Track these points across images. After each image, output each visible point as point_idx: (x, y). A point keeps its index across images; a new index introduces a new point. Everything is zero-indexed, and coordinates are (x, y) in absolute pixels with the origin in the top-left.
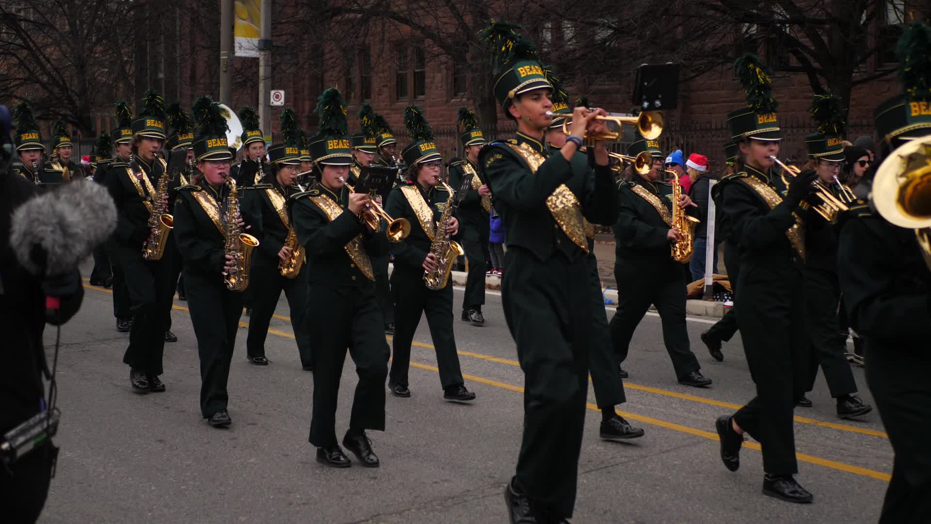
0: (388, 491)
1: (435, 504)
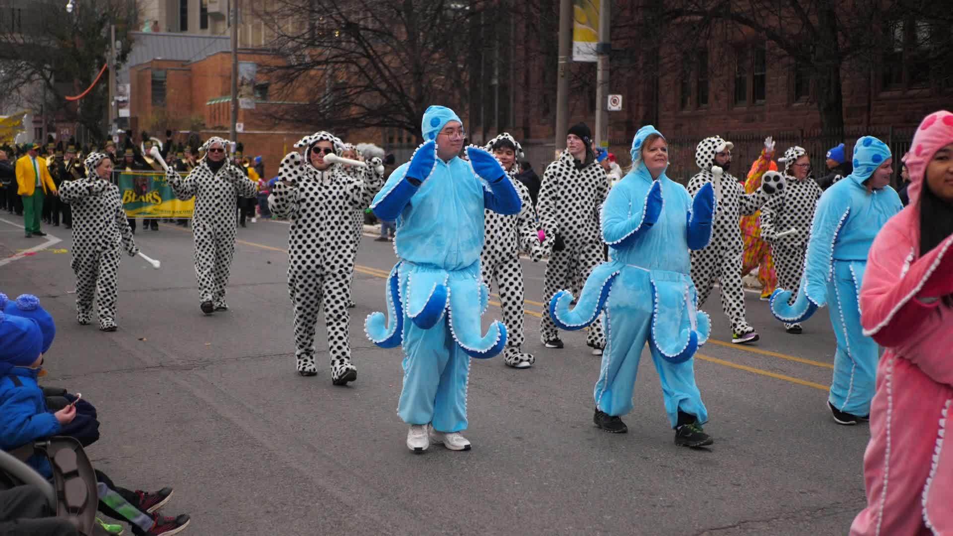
0: (753, 498)
1: (803, 513)
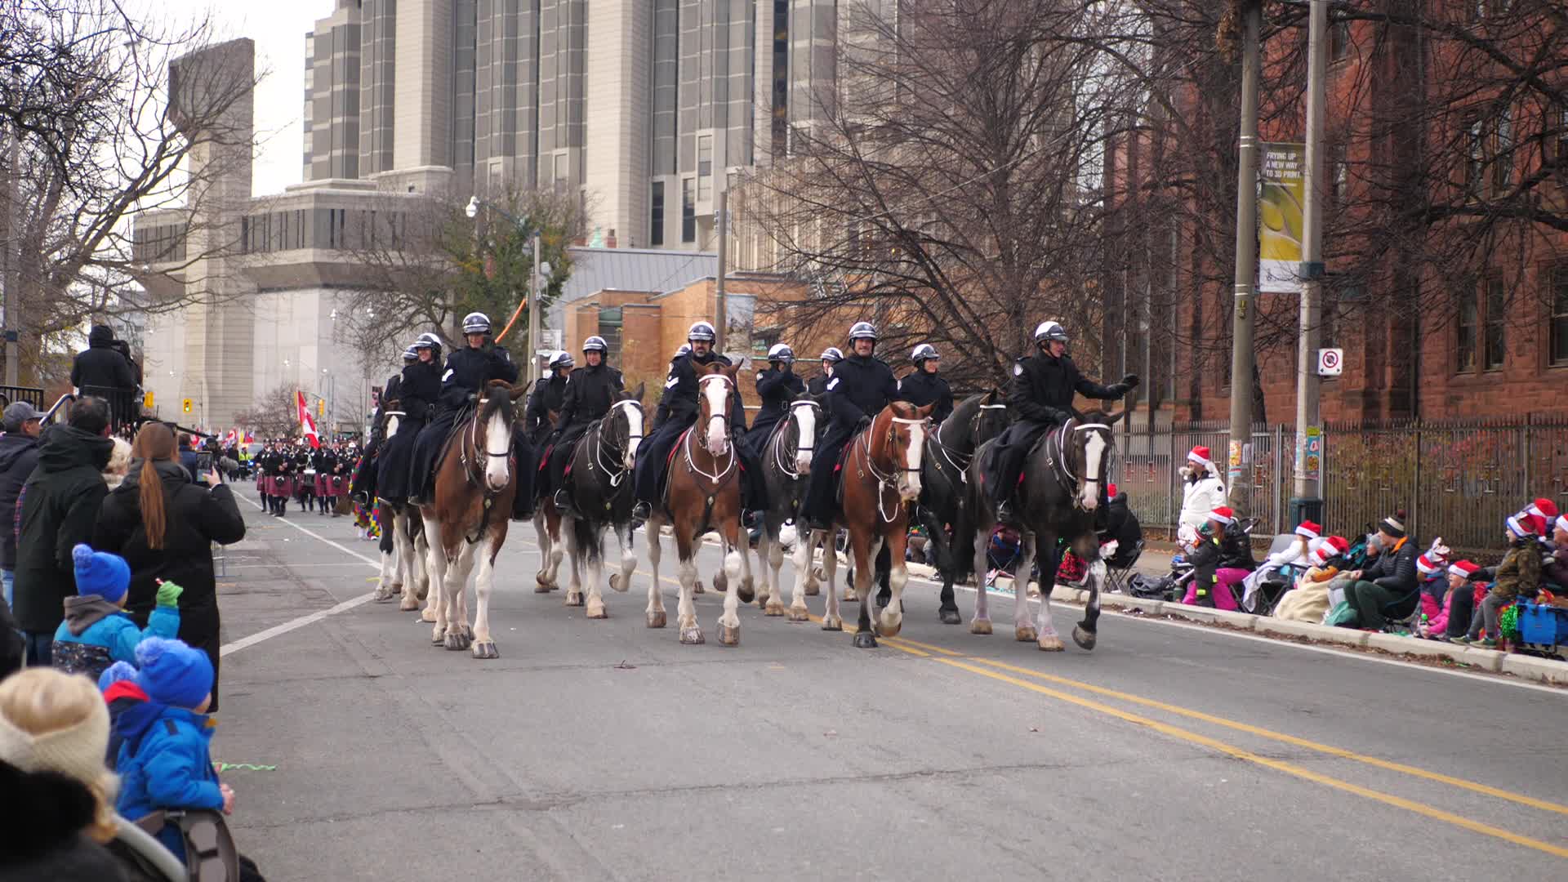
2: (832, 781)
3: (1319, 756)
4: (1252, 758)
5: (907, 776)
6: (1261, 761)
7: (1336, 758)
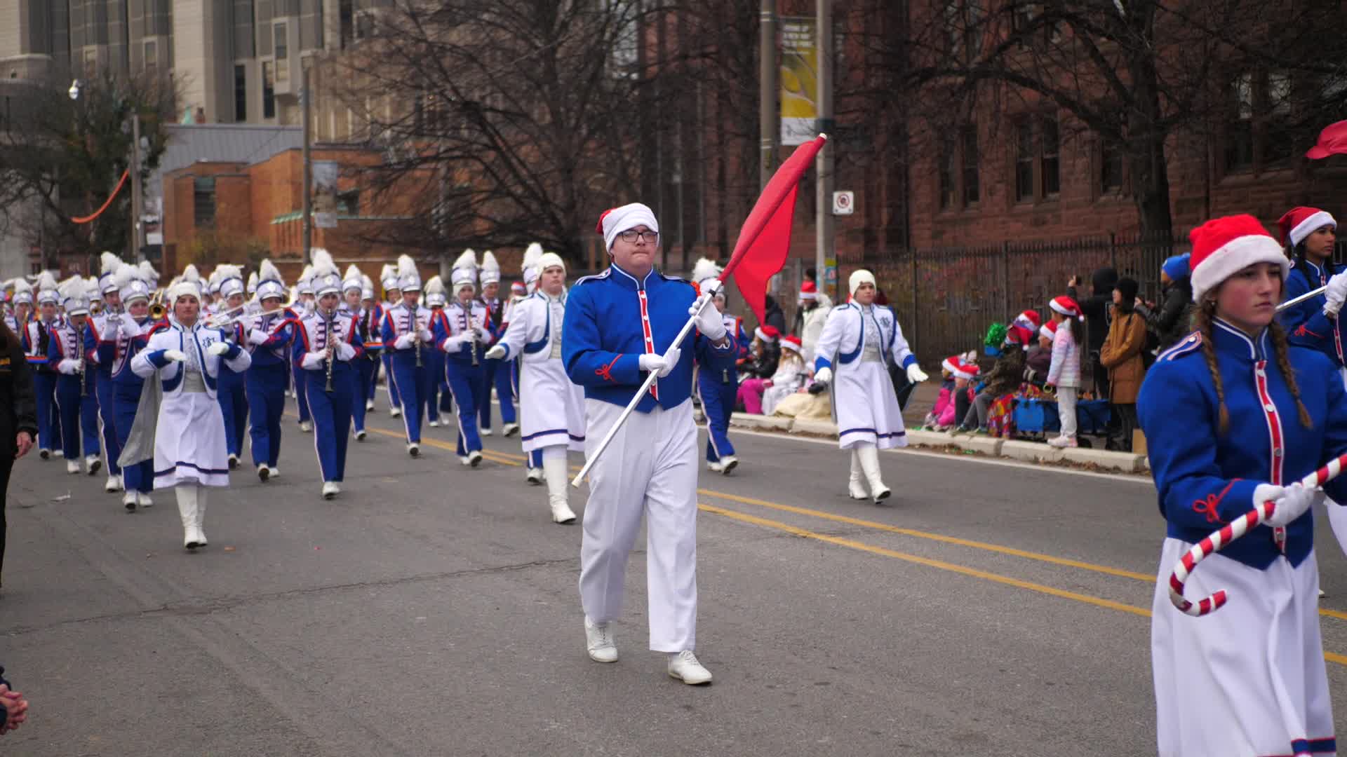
2: (460, 574)
3: (869, 531)
4: (814, 535)
5: (524, 566)
6: (822, 538)
7: (882, 531)
